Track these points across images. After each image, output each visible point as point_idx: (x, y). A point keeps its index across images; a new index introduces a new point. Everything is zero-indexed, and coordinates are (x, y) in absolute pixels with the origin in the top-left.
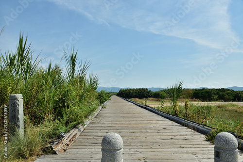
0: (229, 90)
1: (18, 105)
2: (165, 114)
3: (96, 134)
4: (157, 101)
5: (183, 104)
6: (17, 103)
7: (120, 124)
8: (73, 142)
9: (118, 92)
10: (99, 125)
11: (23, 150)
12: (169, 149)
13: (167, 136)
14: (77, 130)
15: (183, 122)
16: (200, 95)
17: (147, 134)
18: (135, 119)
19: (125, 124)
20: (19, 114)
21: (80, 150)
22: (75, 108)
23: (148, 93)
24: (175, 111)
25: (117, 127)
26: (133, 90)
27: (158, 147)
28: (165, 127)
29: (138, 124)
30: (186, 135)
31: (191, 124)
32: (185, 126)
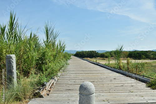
0: (153, 52)
1: (13, 62)
2: (113, 69)
3: (67, 83)
4: (103, 59)
5: (125, 62)
6: (12, 61)
7: (82, 75)
8: (53, 88)
9: (75, 53)
10: (67, 77)
11: (19, 94)
12: (123, 93)
13: (118, 84)
14: (54, 80)
15: (127, 74)
16: (133, 55)
17: (104, 83)
18: (92, 72)
19: (85, 76)
20: (13, 69)
21: (59, 94)
22: (51, 65)
23: (96, 54)
24: (120, 67)
25: (80, 78)
26: (86, 52)
27: (114, 92)
28: (114, 78)
29: (95, 76)
30: (131, 83)
31: (134, 75)
32: (129, 77)
